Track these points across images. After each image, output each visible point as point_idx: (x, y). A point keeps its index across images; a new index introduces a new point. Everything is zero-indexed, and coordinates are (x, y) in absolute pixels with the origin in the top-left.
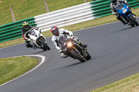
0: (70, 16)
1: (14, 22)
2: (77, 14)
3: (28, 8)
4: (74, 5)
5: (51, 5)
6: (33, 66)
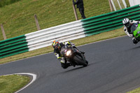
0: (62, 33)
1: (5, 39)
2: (68, 32)
3: (19, 26)
4: (66, 22)
5: (42, 23)
6: (24, 84)
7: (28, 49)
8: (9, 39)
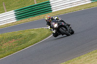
6: (48, 35)
7: (52, 10)
8: (38, 4)
